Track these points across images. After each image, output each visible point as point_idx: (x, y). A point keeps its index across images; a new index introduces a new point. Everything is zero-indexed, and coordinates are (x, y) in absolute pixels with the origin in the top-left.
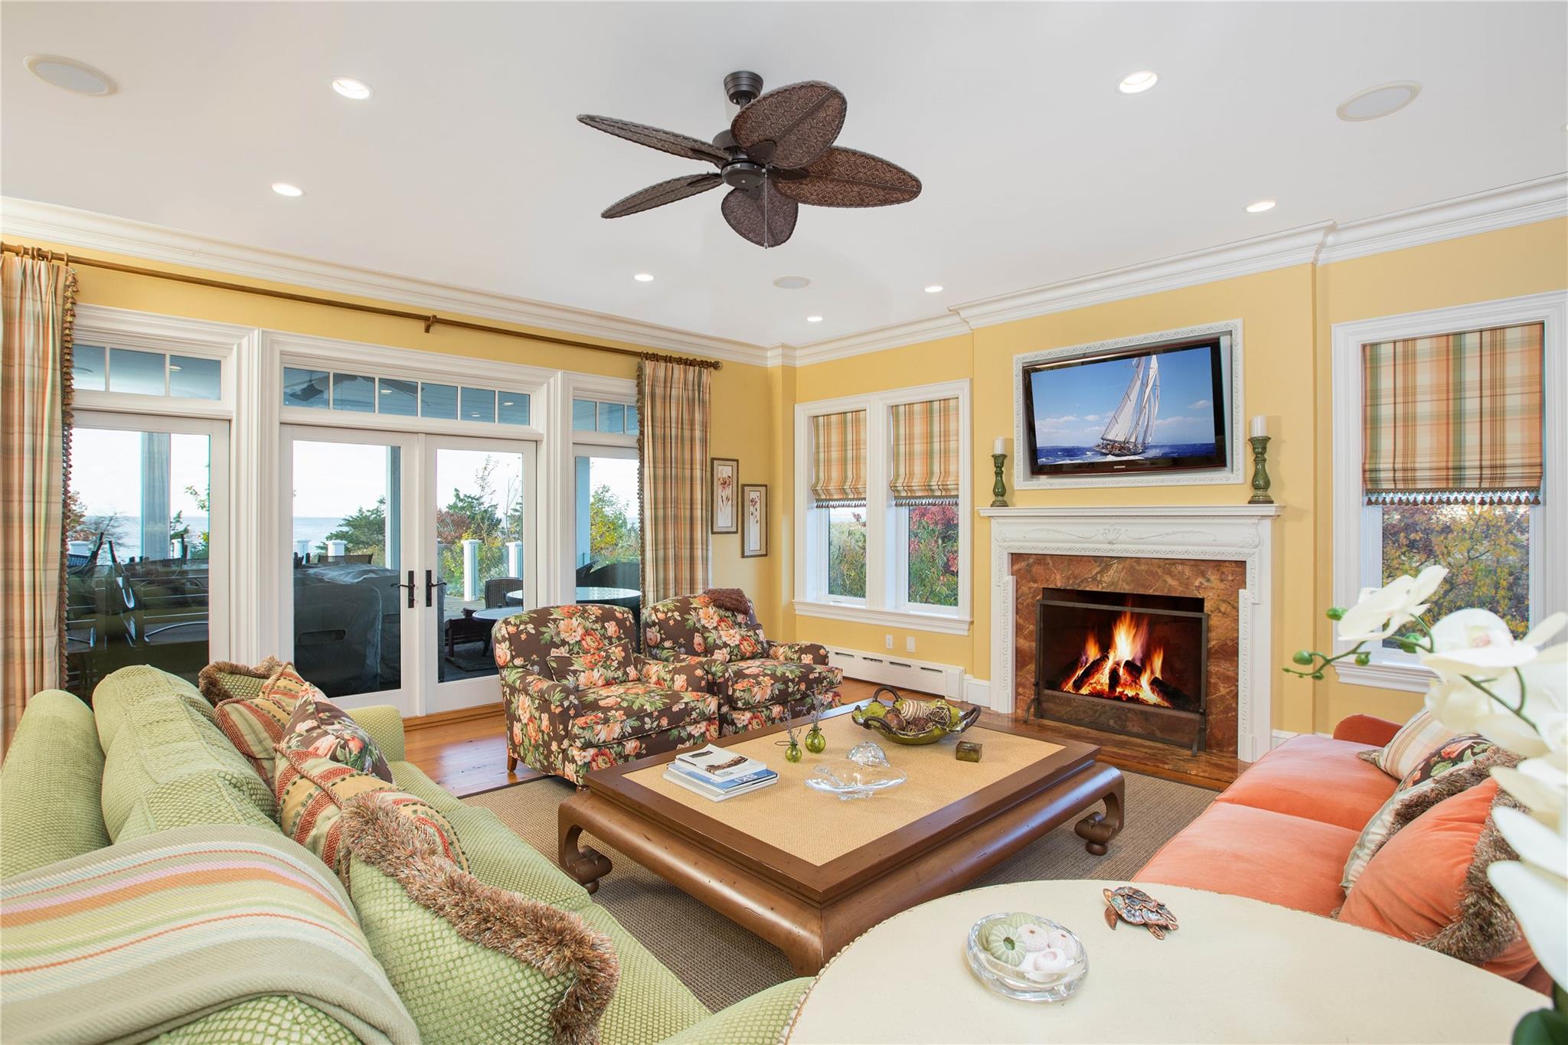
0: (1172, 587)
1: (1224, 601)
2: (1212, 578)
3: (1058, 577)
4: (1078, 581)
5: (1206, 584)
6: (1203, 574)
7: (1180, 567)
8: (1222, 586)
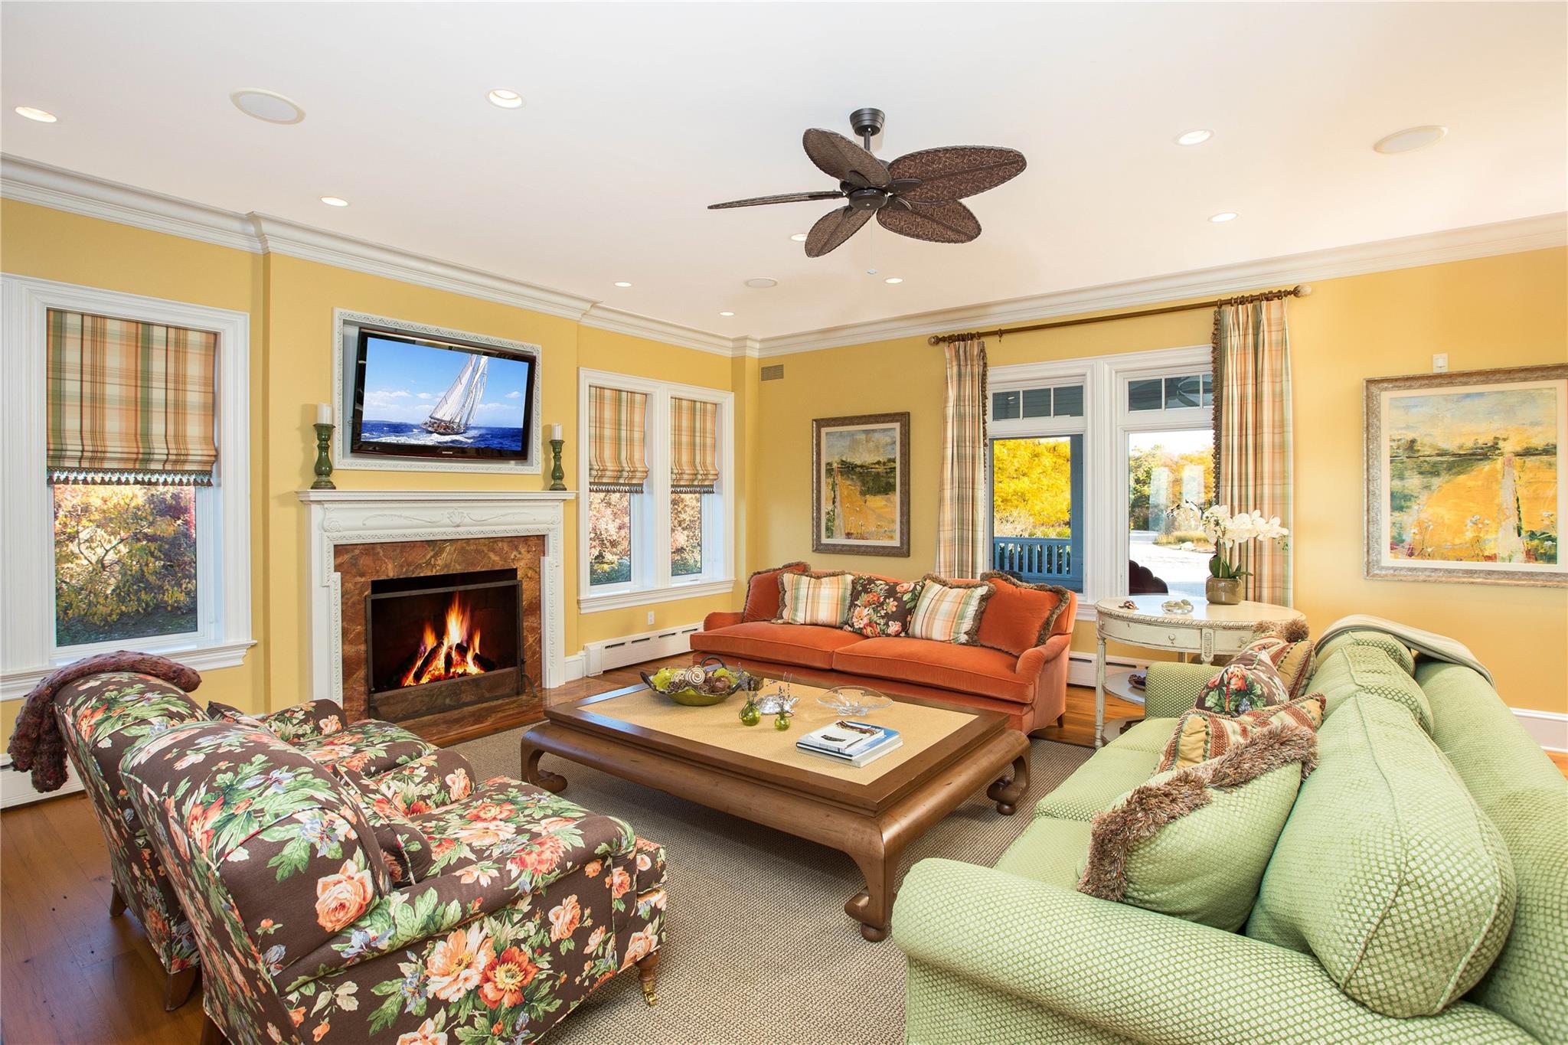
0: (495, 562)
1: (530, 568)
2: (523, 550)
3: (390, 566)
4: (411, 568)
5: (518, 556)
6: (516, 548)
7: (500, 544)
8: (529, 556)
